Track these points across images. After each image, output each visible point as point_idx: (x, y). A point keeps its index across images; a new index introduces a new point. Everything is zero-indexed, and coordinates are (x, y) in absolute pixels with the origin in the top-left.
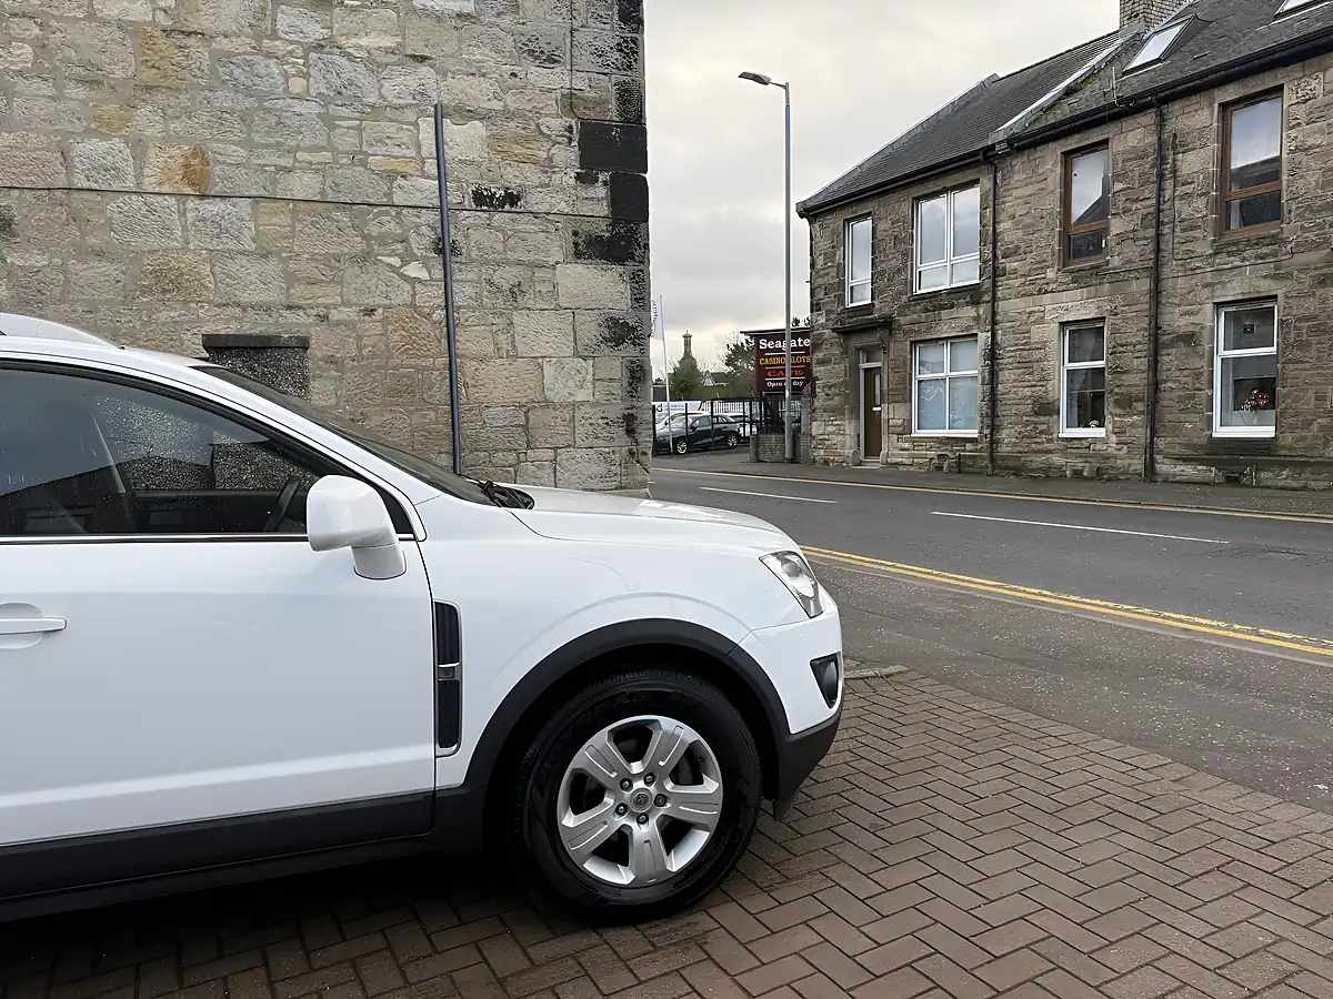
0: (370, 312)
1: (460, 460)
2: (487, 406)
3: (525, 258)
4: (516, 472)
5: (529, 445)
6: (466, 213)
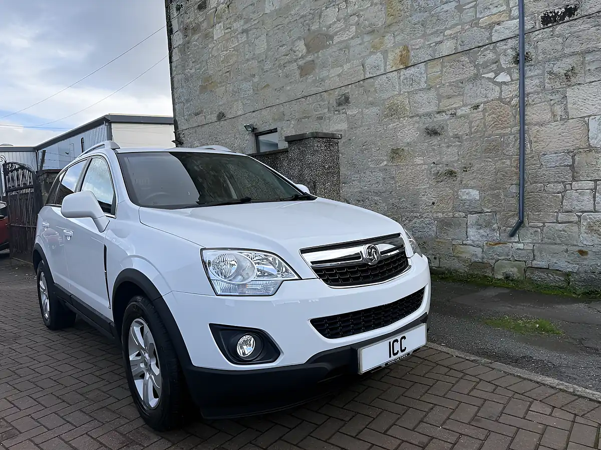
0: (476, 107)
1: (523, 189)
2: (544, 154)
3: (578, 49)
4: (563, 197)
5: (574, 179)
6: (536, 33)
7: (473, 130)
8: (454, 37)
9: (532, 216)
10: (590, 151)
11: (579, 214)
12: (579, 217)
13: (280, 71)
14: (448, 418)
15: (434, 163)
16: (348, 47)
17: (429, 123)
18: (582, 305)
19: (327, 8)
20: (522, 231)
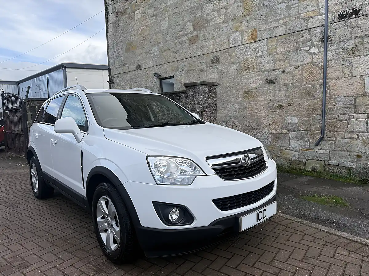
0: (297, 67)
1: (324, 118)
2: (337, 97)
3: (360, 35)
4: (348, 123)
5: (355, 112)
6: (335, 24)
7: (295, 81)
8: (285, 24)
9: (329, 134)
10: (365, 96)
11: (358, 133)
12: (358, 135)
13: (177, 41)
14: (289, 257)
15: (271, 100)
16: (219, 28)
17: (268, 75)
18: (358, 188)
19: (206, 3)
20: (323, 143)
